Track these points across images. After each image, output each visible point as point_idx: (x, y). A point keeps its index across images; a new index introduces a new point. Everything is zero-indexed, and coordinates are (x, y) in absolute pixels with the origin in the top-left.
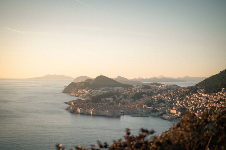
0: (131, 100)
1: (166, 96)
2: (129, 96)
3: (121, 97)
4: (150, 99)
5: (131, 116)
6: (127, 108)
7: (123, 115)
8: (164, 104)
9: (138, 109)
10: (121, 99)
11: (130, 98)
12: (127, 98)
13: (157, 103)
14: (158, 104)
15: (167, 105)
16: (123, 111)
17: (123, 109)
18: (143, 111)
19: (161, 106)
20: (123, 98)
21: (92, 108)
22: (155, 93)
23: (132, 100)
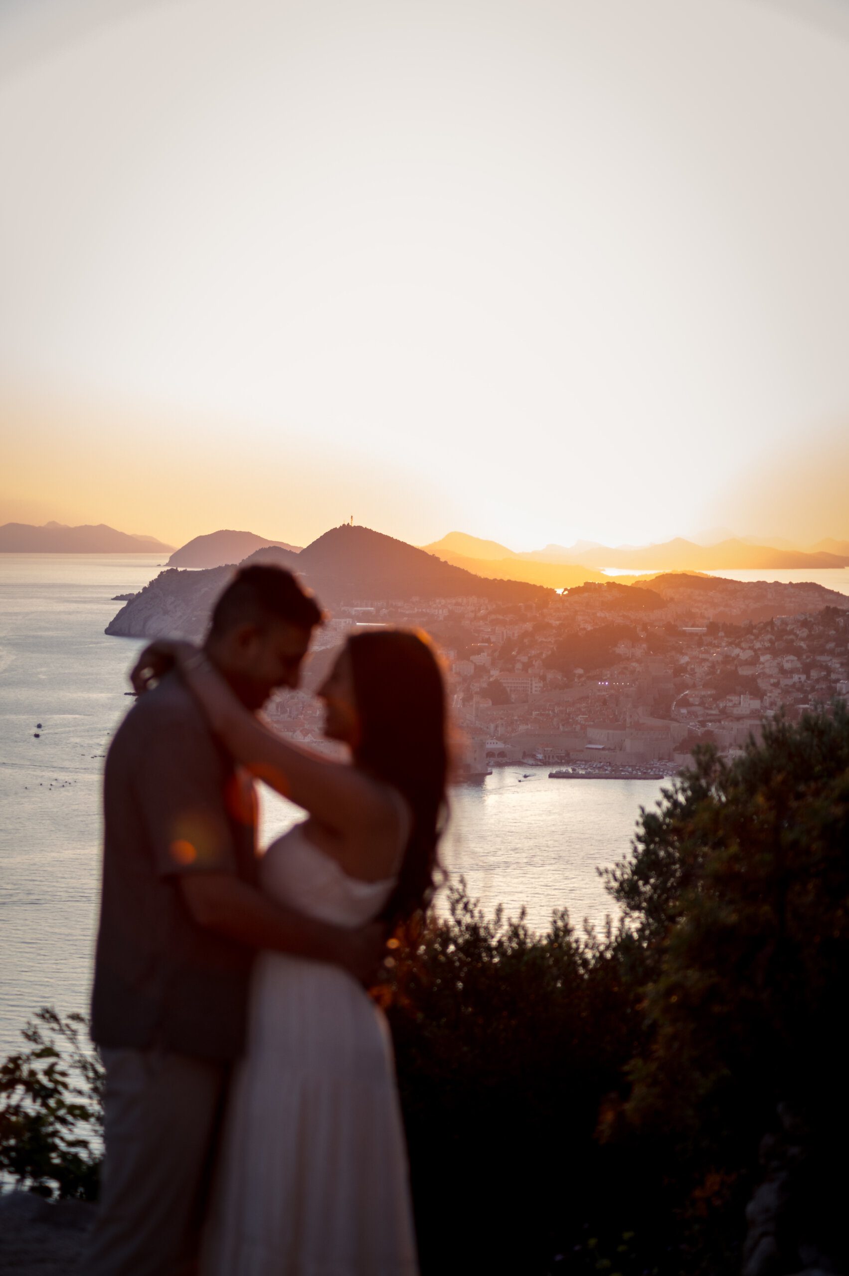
0: (543, 678)
1: (766, 650)
2: (533, 652)
3: (482, 659)
4: (670, 672)
5: (551, 776)
6: (522, 728)
7: (501, 765)
8: (756, 704)
9: (592, 733)
10: (481, 670)
11: (537, 663)
12: (519, 666)
13: (713, 692)
14: (716, 699)
15: (773, 704)
16: (500, 745)
17: (501, 730)
18: (628, 743)
19: (736, 711)
20: (493, 663)
21: (307, 726)
22: (692, 634)
23: (550, 676)
